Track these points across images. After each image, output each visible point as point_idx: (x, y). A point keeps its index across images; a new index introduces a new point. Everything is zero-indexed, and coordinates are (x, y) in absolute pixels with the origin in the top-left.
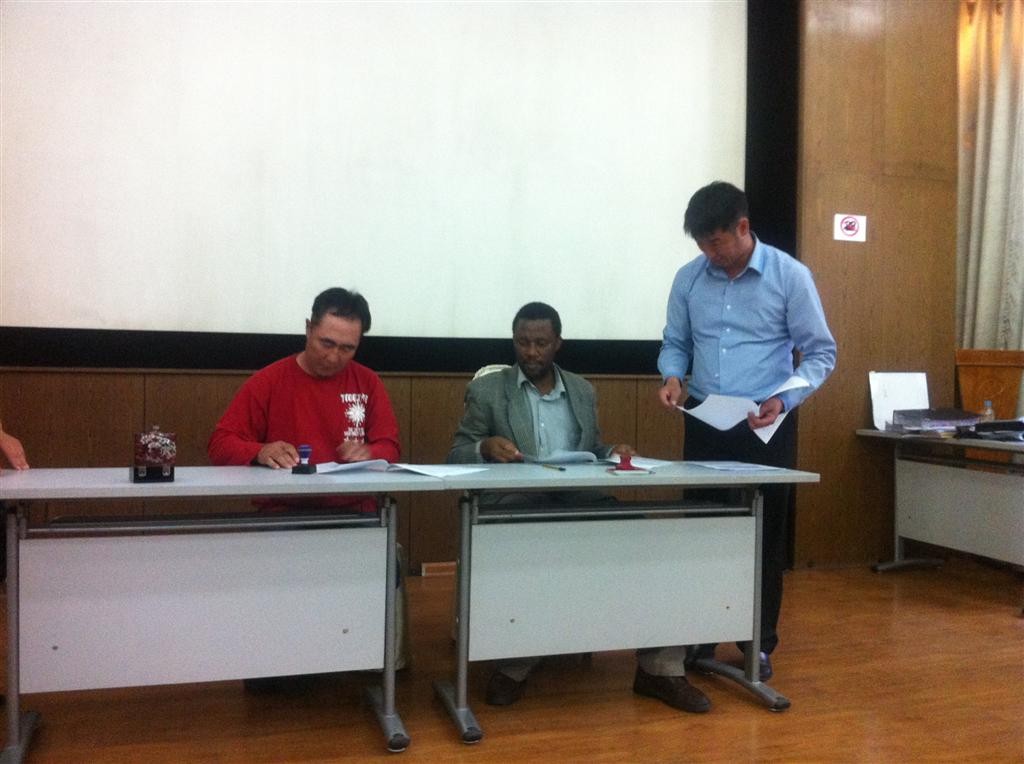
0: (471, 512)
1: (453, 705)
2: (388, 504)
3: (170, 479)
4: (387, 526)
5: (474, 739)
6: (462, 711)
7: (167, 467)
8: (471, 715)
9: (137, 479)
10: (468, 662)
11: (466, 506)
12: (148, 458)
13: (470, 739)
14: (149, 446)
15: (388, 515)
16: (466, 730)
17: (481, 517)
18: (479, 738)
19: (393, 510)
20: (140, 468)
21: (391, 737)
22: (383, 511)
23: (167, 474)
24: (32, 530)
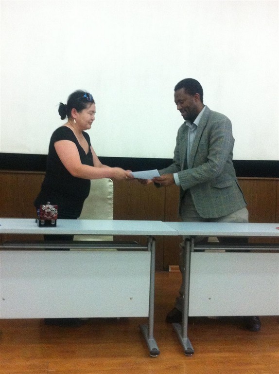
0: (191, 246)
1: (181, 336)
2: (151, 241)
3: (55, 226)
4: (151, 251)
5: (190, 353)
6: (185, 340)
7: (53, 220)
9: (40, 226)
10: (188, 317)
11: (188, 243)
12: (45, 216)
13: (188, 353)
14: (46, 211)
15: (151, 245)
17: (195, 248)
18: (192, 353)
19: (154, 243)
20: (42, 220)
21: (152, 350)
22: (149, 243)
23: (53, 223)
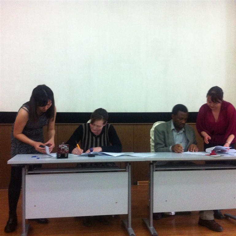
0: (153, 167)
1: (149, 226)
2: (128, 165)
4: (128, 171)
6: (151, 228)
7: (66, 154)
8: (154, 229)
9: (58, 157)
12: (61, 152)
14: (61, 148)
15: (128, 168)
17: (156, 169)
19: (130, 167)
20: (59, 154)
21: (131, 235)
23: (66, 156)
24: (29, 172)
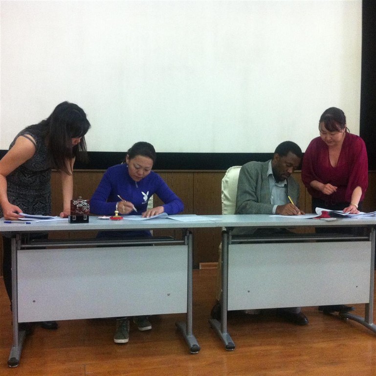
1: (220, 331)
2: (188, 234)
3: (87, 221)
4: (188, 244)
5: (231, 348)
6: (225, 335)
7: (85, 216)
8: (229, 337)
9: (72, 221)
10: (228, 311)
11: (226, 235)
12: (77, 212)
14: (77, 206)
15: (188, 239)
16: (227, 344)
17: (233, 241)
18: (234, 348)
19: (191, 236)
20: (73, 216)
21: (191, 346)
22: (186, 237)
24: (23, 246)
